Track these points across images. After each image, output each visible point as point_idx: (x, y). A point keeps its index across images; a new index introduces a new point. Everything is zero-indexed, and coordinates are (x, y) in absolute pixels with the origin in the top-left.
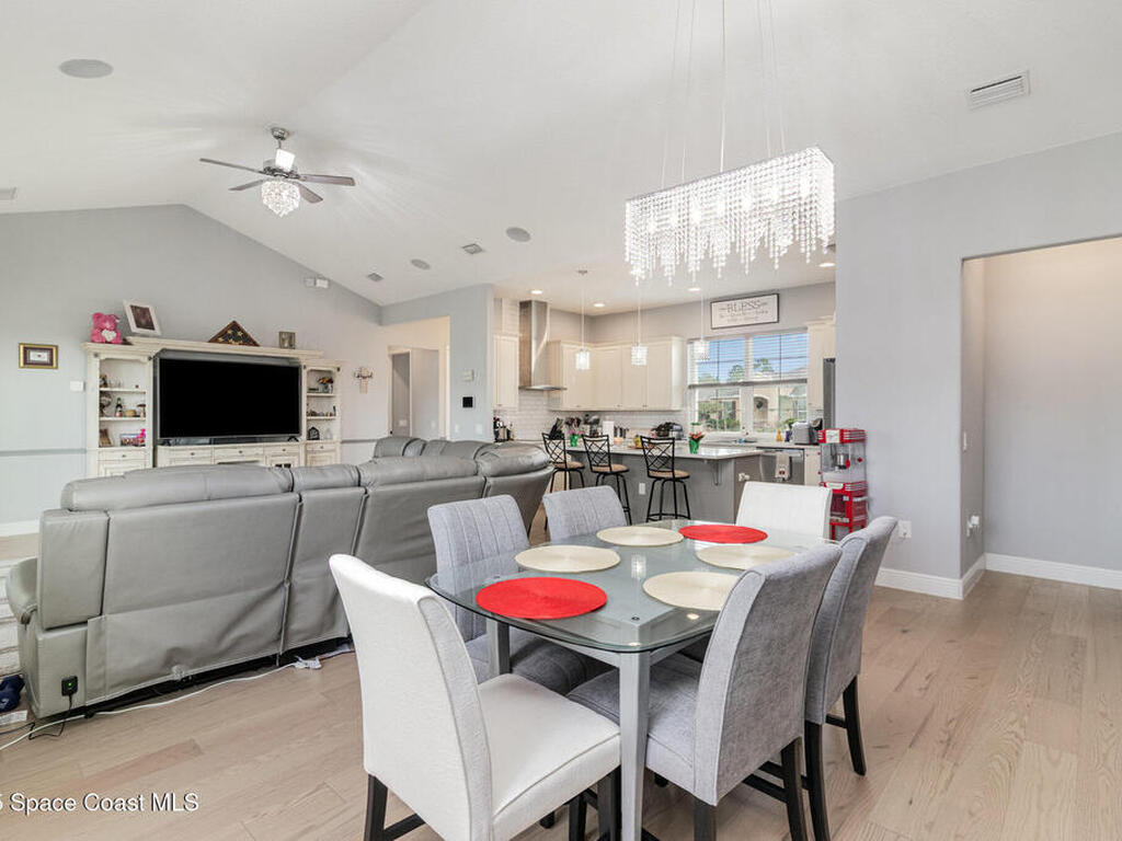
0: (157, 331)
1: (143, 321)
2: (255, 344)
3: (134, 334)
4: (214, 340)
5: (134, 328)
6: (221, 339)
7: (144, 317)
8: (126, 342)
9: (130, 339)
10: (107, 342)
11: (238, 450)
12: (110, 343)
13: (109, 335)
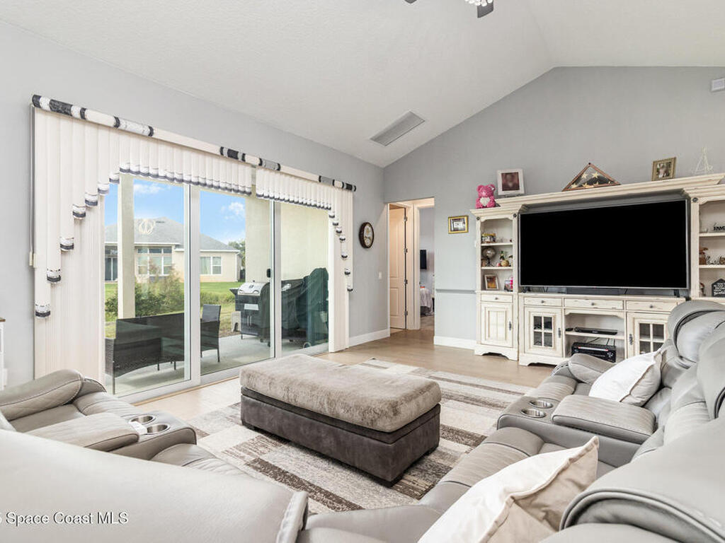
0: (521, 191)
1: (510, 185)
2: (613, 183)
3: (500, 197)
4: (567, 189)
5: (501, 192)
6: (574, 186)
7: (512, 181)
8: (495, 205)
9: (497, 201)
10: (483, 207)
11: (591, 301)
12: (486, 207)
13: (485, 201)
